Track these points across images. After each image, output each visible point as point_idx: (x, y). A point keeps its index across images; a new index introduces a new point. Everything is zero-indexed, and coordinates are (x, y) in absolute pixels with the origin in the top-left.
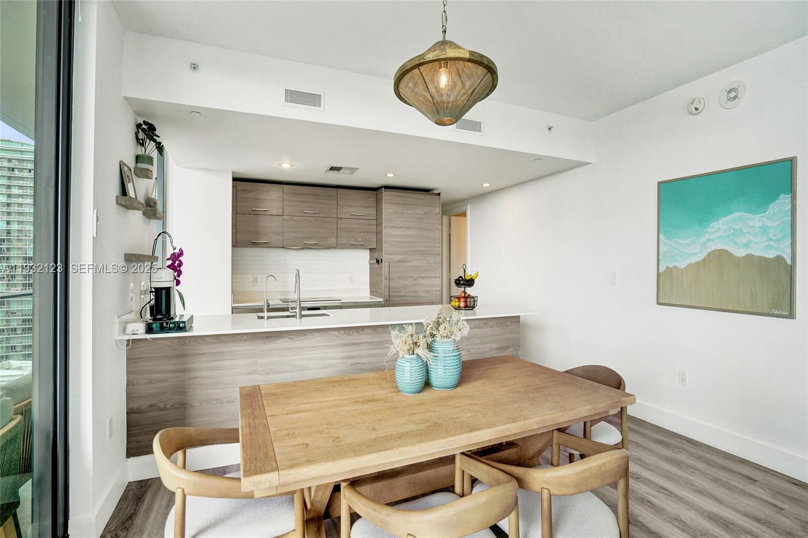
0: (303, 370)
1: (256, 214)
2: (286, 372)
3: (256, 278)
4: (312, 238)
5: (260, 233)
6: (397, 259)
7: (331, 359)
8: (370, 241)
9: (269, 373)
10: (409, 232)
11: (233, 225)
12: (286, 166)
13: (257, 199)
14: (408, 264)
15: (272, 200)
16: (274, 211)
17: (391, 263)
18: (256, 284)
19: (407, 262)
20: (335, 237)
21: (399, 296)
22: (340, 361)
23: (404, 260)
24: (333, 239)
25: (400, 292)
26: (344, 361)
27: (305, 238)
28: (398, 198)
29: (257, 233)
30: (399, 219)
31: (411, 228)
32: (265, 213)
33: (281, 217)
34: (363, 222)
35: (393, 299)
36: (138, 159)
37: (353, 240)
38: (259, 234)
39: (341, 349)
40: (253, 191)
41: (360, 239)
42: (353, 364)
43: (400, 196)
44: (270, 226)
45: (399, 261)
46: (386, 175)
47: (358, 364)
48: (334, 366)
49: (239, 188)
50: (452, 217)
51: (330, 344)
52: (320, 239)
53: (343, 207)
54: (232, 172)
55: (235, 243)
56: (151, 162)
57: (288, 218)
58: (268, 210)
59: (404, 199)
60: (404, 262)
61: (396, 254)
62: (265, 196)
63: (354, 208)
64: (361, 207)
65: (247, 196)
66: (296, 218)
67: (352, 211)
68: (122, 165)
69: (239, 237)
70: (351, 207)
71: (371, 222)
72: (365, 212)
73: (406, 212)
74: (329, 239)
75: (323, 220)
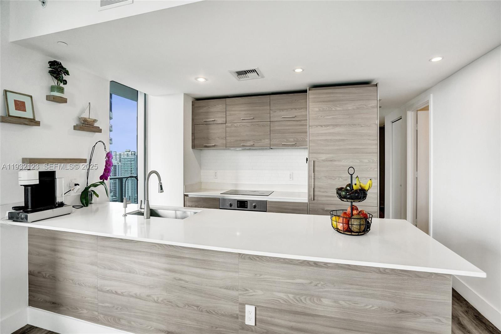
0: (130, 272)
1: (207, 124)
2: (117, 270)
3: (216, 173)
4: (249, 141)
5: (210, 139)
6: (324, 158)
7: (154, 267)
8: (302, 141)
9: (105, 268)
10: (337, 130)
11: (192, 133)
12: (201, 80)
13: (207, 112)
14: (336, 163)
15: (217, 112)
16: (220, 121)
17: (316, 163)
18: (216, 177)
19: (335, 161)
20: (268, 139)
21: (326, 196)
22: (163, 272)
23: (332, 159)
24: (267, 140)
25: (327, 192)
26: (168, 273)
27: (243, 140)
28: (325, 96)
29: (208, 139)
30: (325, 117)
31: (340, 125)
32: (212, 123)
33: (225, 125)
34: (295, 123)
35: (319, 199)
36: (52, 89)
37: (285, 140)
39: (164, 260)
40: (205, 107)
41: (292, 140)
42: (175, 278)
43: (327, 93)
44: (216, 132)
45: (326, 160)
47: (180, 280)
48: (157, 276)
49: (196, 105)
50: (418, 112)
51: (154, 252)
52: (255, 141)
53: (275, 112)
54: (184, 94)
55: (194, 147)
56: (61, 90)
57: (230, 125)
58: (214, 120)
59: (332, 95)
60: (331, 161)
61: (323, 153)
62: (213, 109)
63: (286, 110)
64: (292, 109)
65: (201, 111)
66: (236, 125)
67: (284, 114)
68: (8, 93)
69: (196, 142)
70: (283, 110)
71: (303, 123)
72: (296, 114)
73: (334, 109)
74: (263, 141)
75: (258, 125)
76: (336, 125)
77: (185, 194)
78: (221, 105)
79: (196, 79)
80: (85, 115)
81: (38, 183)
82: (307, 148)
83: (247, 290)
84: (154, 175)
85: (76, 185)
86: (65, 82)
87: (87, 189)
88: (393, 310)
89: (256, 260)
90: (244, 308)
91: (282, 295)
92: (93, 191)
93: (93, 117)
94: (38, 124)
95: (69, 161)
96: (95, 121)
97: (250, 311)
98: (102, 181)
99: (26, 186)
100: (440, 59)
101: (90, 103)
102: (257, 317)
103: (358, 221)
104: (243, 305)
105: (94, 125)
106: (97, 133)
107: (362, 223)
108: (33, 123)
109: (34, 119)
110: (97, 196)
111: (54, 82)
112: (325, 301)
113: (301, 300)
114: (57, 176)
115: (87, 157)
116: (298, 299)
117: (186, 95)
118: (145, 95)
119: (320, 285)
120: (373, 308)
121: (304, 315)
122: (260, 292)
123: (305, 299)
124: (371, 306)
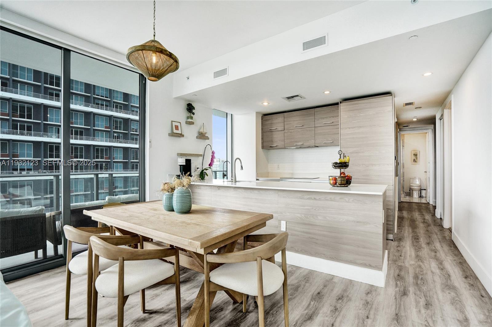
1: (271, 131)
3: (278, 165)
4: (300, 141)
6: (351, 151)
8: (337, 140)
10: (361, 130)
11: (262, 138)
12: (266, 104)
13: (272, 123)
14: (360, 154)
15: (278, 123)
16: (280, 129)
18: (278, 169)
20: (313, 140)
27: (295, 142)
30: (352, 122)
33: (283, 131)
34: (333, 127)
36: (188, 118)
37: (326, 140)
38: (273, 142)
40: (270, 120)
41: (330, 139)
44: (277, 137)
46: (324, 93)
49: (264, 119)
52: (304, 141)
53: (318, 120)
54: (256, 112)
55: (263, 147)
56: (192, 118)
57: (287, 131)
58: (276, 129)
59: (357, 105)
60: (357, 153)
61: (350, 148)
62: (275, 121)
63: (326, 119)
64: (330, 117)
65: (267, 123)
66: (291, 131)
67: (324, 121)
68: (173, 122)
69: (265, 144)
70: (323, 118)
71: (336, 127)
72: (333, 121)
73: (358, 115)
74: (310, 141)
75: (306, 130)
76: (360, 127)
77: (257, 178)
78: (281, 118)
79: (262, 103)
80: (201, 130)
81: (185, 164)
82: (339, 146)
83: (282, 213)
84: (238, 160)
85: (198, 168)
86: (194, 114)
87: (203, 171)
88: (353, 222)
89: (286, 198)
90: (281, 223)
91: (299, 215)
92: (205, 172)
93: (205, 131)
94: (183, 136)
95: (195, 155)
96: (206, 133)
97: (283, 224)
98: (209, 167)
99: (180, 166)
100: (430, 74)
101: (203, 123)
102: (287, 227)
103: (340, 178)
104: (280, 221)
105: (206, 136)
106: (207, 140)
107: (342, 179)
108: (182, 136)
109: (182, 134)
110: (207, 175)
111: (189, 114)
112: (319, 218)
113: (308, 217)
114: (192, 162)
115: (202, 153)
116: (307, 217)
117: (257, 113)
118: (232, 115)
119: (317, 209)
120: (343, 221)
121: (310, 225)
122: (288, 214)
123: (310, 217)
124: (342, 219)
